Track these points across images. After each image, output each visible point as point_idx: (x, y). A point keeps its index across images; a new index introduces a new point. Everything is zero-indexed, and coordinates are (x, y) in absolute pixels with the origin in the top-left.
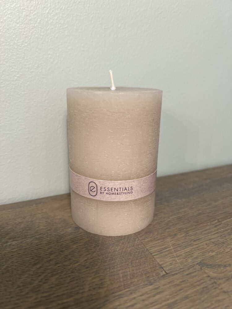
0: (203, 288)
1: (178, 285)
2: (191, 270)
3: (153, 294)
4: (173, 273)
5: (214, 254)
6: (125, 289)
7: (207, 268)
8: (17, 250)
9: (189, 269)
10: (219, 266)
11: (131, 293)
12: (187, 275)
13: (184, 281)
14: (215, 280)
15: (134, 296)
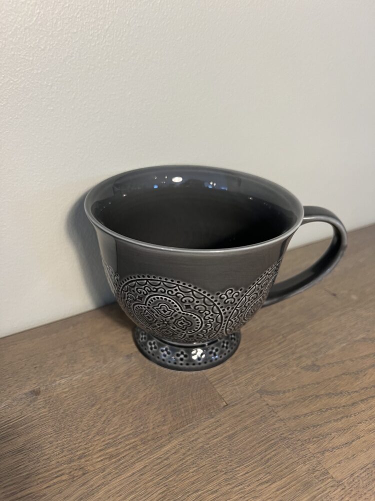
0: (261, 417)
1: (238, 416)
2: (251, 399)
3: (214, 427)
4: (233, 404)
5: (275, 378)
6: (188, 424)
7: (266, 396)
8: (69, 390)
9: (248, 398)
10: (279, 392)
11: (194, 428)
12: (247, 404)
13: (244, 411)
14: (273, 408)
15: (196, 430)
